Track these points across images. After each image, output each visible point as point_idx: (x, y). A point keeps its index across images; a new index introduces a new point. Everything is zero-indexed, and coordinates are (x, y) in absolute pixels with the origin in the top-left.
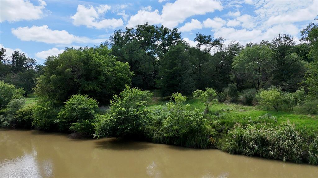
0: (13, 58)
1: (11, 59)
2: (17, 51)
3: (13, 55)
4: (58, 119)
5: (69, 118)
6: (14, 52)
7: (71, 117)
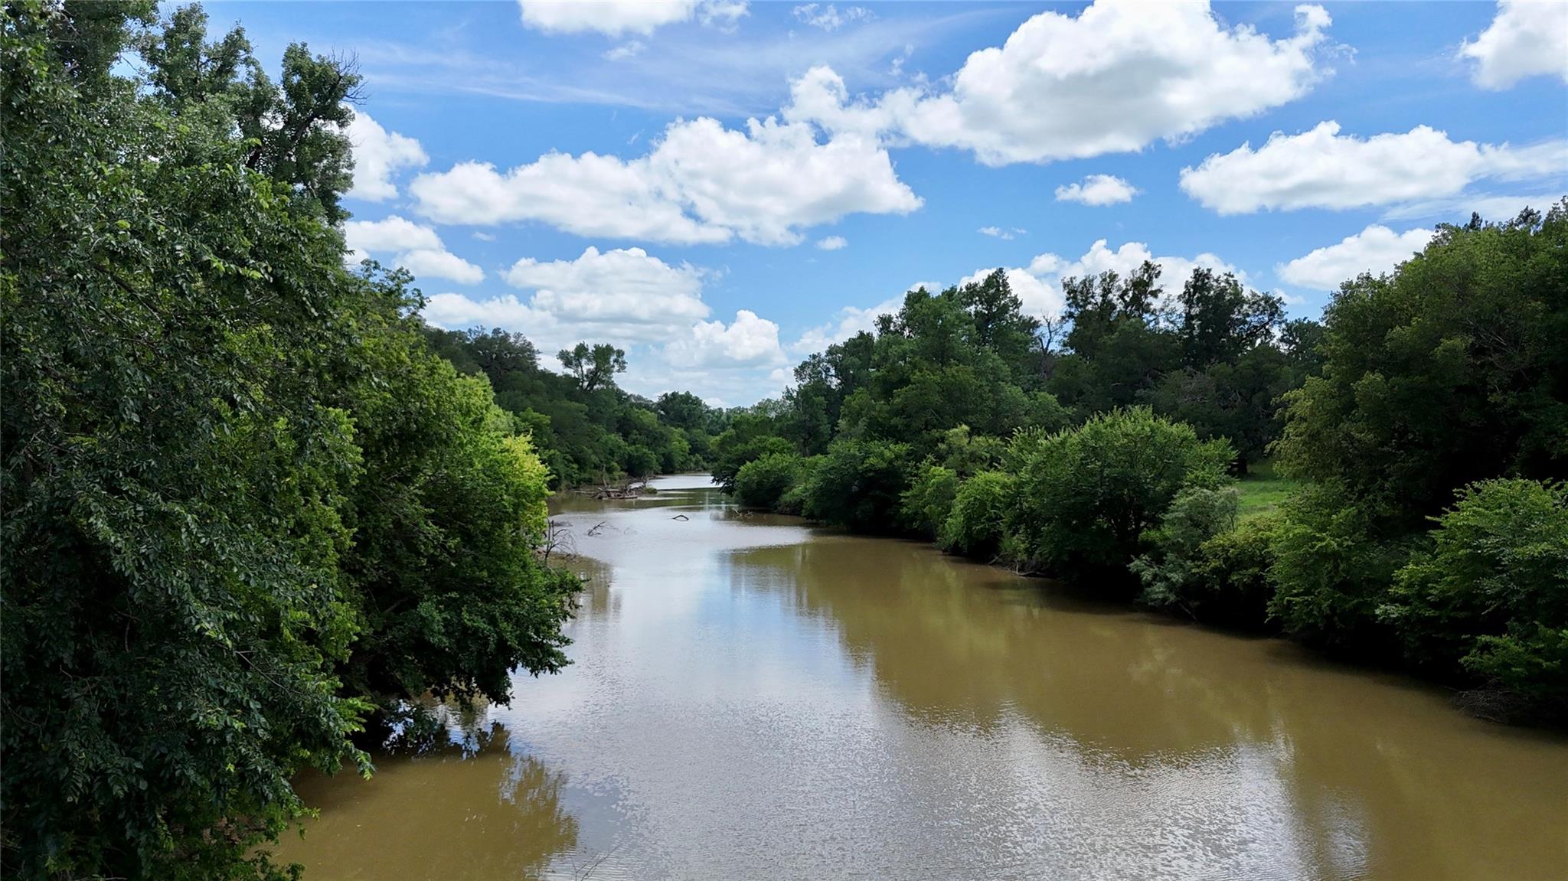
0: (1189, 303)
1: (1181, 307)
2: (1204, 269)
3: (1186, 286)
4: (1394, 600)
5: (1458, 603)
6: (1192, 275)
7: (1470, 600)
